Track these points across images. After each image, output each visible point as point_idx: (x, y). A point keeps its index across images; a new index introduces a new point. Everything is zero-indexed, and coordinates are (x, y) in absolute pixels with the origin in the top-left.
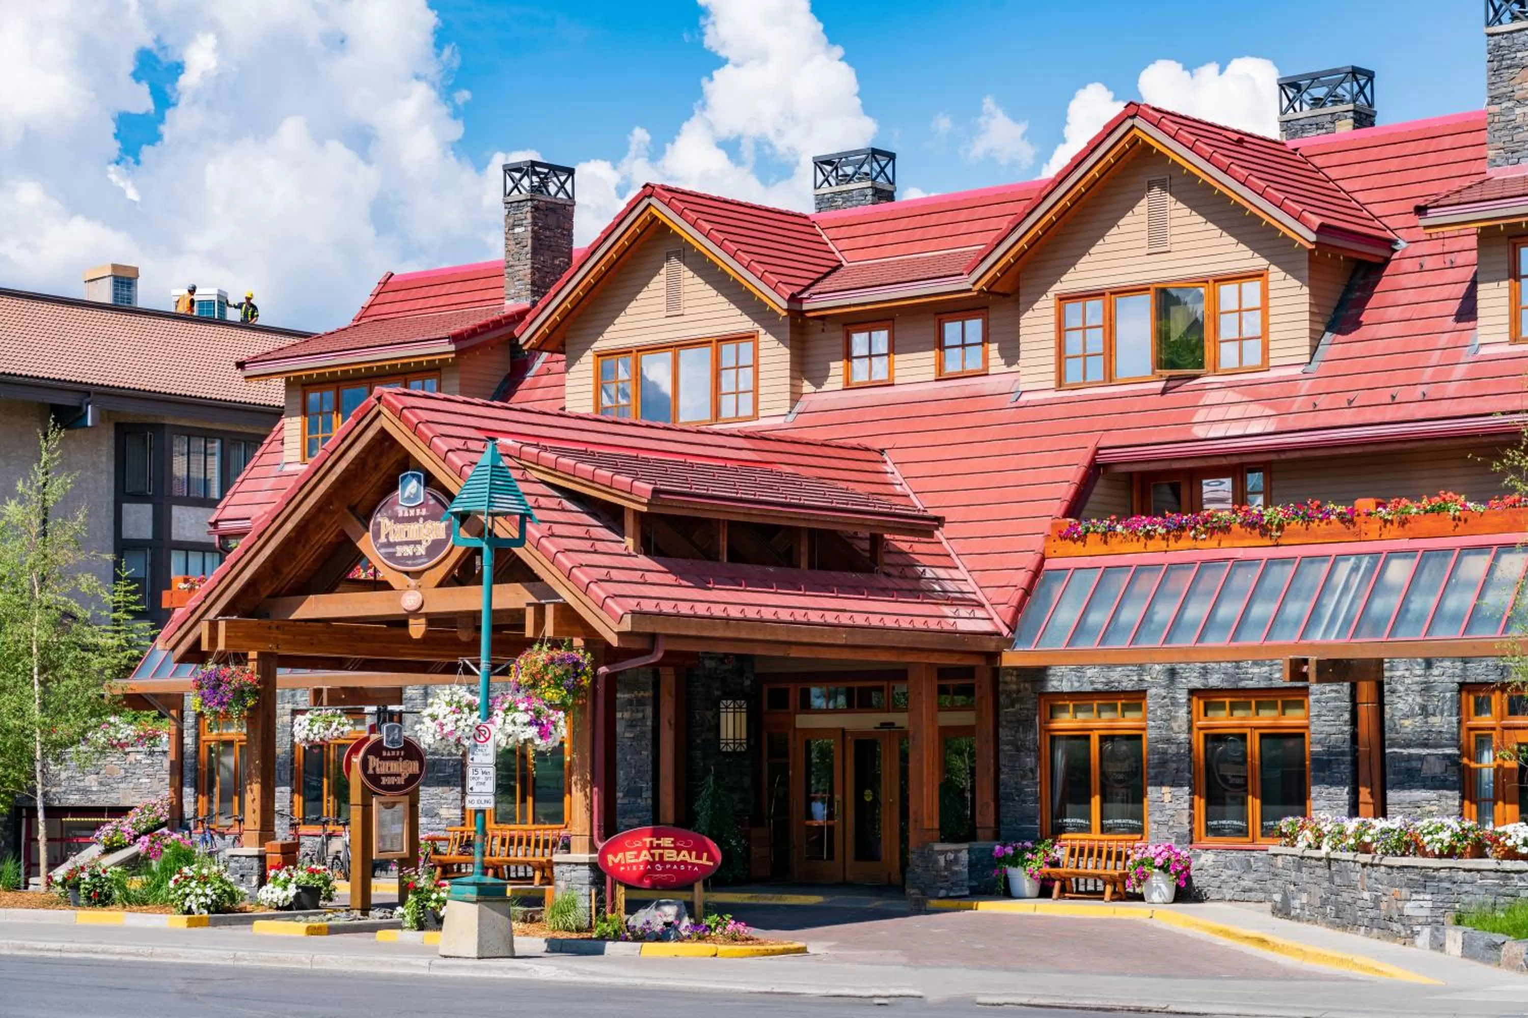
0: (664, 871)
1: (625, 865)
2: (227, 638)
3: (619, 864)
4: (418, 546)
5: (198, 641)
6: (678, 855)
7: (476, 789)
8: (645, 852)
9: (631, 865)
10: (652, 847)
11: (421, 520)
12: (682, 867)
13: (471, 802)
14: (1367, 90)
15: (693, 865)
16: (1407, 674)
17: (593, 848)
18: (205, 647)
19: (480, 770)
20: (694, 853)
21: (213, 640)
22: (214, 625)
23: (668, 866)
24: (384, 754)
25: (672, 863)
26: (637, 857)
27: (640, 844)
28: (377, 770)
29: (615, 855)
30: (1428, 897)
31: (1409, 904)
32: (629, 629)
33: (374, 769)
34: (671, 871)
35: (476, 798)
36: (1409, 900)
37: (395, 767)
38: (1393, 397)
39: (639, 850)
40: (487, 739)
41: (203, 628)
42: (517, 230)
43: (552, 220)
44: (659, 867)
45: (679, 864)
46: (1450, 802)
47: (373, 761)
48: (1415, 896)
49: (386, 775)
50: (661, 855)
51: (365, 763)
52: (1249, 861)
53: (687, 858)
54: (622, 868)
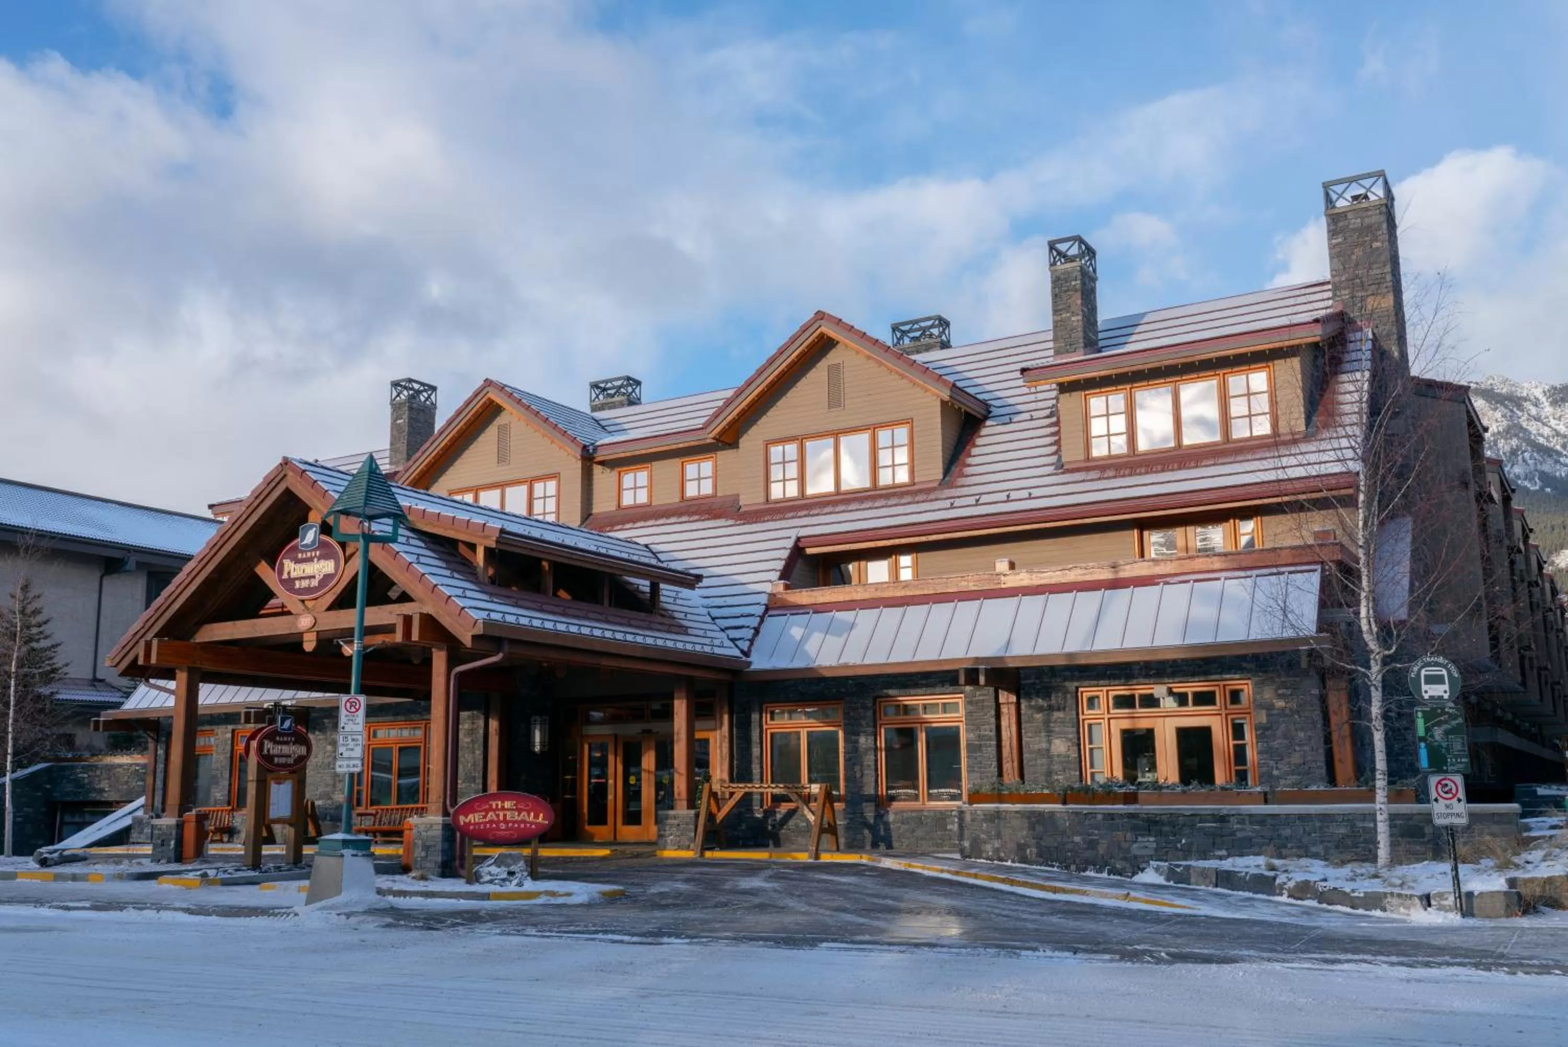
0: (507, 829)
1: (475, 824)
2: (158, 654)
3: (470, 823)
4: (312, 580)
5: (136, 659)
6: (519, 815)
7: (346, 754)
8: (490, 814)
9: (479, 824)
10: (497, 809)
11: (315, 560)
12: (522, 826)
13: (340, 766)
14: (947, 332)
15: (531, 823)
16: (1037, 681)
17: (446, 813)
18: (141, 662)
19: (349, 738)
20: (532, 814)
21: (148, 655)
22: (148, 646)
23: (510, 825)
24: (278, 738)
25: (514, 822)
26: (485, 817)
27: (487, 806)
28: (271, 752)
29: (466, 817)
30: (1152, 839)
31: (1135, 846)
32: (481, 633)
33: (268, 751)
34: (512, 829)
35: (345, 763)
36: (1136, 842)
37: (286, 749)
38: (1008, 496)
39: (487, 811)
40: (357, 710)
41: (140, 650)
42: (399, 422)
43: (421, 417)
44: (503, 826)
45: (519, 822)
46: (1073, 773)
47: (268, 745)
48: (1140, 839)
49: (278, 756)
50: (505, 816)
51: (261, 746)
52: (920, 819)
53: (527, 818)
54: (471, 827)
